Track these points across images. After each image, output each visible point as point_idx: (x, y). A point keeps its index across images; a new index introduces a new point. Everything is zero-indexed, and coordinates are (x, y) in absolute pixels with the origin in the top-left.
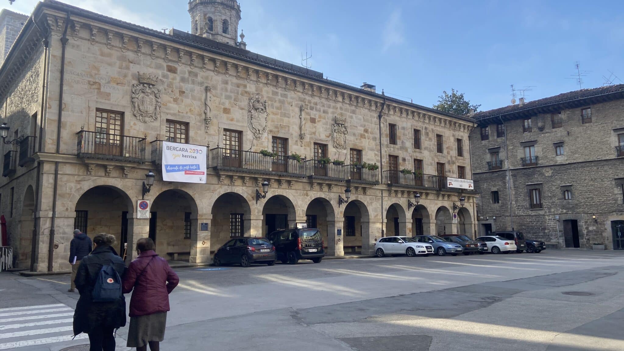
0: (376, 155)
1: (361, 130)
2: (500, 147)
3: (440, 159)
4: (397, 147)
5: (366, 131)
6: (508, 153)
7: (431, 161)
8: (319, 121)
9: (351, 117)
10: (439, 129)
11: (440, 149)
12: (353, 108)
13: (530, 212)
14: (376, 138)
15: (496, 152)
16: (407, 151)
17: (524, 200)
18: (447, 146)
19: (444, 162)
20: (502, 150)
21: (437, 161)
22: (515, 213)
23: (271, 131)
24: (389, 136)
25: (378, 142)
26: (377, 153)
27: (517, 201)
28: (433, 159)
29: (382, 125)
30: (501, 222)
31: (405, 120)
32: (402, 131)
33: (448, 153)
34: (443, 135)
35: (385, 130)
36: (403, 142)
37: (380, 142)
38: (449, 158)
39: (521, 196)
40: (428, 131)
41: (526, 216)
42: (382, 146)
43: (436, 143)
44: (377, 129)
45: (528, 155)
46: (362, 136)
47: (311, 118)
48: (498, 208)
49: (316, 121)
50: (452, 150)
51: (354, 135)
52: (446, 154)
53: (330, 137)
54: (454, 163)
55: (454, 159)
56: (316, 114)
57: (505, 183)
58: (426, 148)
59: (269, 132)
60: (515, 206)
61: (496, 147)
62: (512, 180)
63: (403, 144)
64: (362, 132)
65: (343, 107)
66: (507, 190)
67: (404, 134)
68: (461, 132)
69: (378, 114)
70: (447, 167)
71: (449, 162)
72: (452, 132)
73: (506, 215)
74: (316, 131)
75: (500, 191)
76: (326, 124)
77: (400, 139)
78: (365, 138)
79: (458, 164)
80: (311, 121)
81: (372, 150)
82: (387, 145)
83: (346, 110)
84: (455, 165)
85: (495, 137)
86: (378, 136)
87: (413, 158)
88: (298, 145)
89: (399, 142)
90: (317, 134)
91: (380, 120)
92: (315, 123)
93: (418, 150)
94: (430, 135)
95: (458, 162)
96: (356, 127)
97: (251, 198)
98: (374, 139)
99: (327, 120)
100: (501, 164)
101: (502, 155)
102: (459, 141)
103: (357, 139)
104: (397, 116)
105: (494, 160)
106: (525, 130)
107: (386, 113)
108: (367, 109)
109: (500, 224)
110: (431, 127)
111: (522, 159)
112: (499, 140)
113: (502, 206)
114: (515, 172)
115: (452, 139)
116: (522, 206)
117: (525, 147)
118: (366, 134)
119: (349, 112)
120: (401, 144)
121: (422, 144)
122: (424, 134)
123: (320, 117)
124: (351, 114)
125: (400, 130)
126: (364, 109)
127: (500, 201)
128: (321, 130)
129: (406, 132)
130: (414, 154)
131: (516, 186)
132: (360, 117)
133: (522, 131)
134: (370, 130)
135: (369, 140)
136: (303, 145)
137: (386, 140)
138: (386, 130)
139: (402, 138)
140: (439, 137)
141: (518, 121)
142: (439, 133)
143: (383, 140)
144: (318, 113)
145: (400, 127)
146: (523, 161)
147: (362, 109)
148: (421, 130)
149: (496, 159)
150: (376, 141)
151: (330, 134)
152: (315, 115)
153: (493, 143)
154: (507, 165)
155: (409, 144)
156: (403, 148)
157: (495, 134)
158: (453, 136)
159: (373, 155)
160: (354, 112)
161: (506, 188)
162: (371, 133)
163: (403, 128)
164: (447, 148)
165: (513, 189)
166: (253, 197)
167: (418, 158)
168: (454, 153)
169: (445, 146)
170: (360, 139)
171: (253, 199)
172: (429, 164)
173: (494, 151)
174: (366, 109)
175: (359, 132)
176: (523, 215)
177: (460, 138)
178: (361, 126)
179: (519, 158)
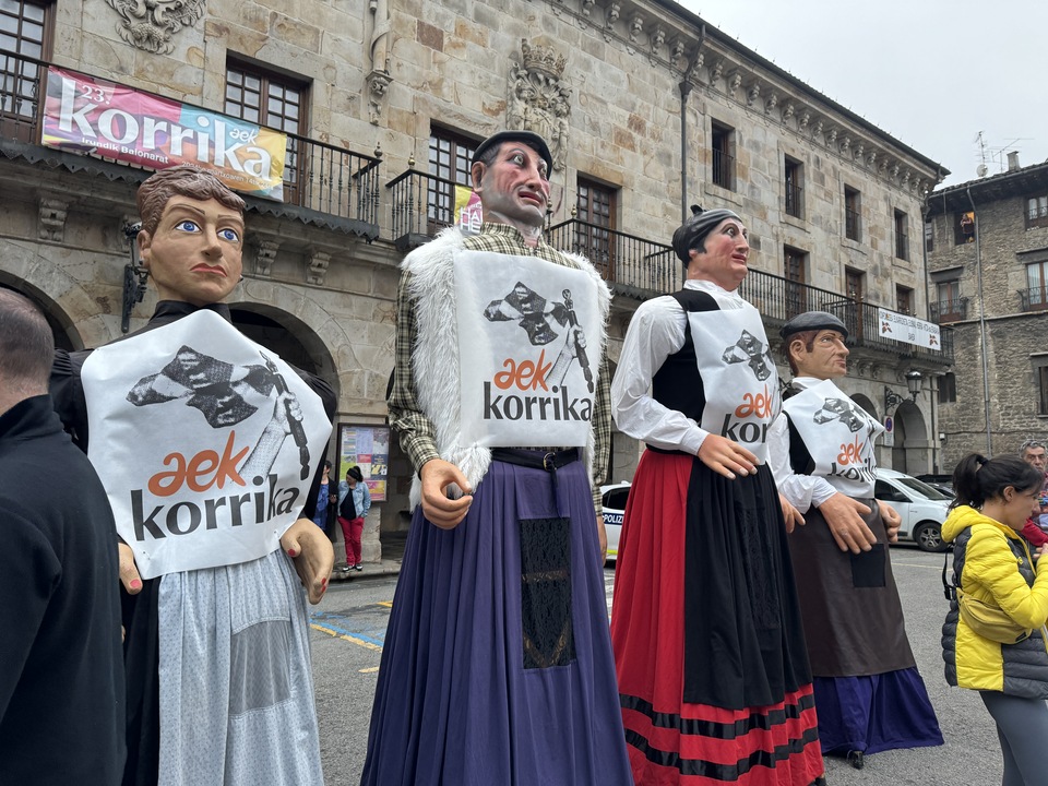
0: (667, 211)
1: (618, 117)
2: (962, 268)
3: (853, 259)
4: (735, 197)
5: (637, 124)
6: (984, 281)
7: (829, 257)
8: (455, 46)
9: (587, 66)
10: (851, 173)
11: (853, 231)
12: (594, 35)
13: (1039, 423)
14: (669, 156)
15: (949, 282)
16: (764, 216)
17: (1024, 394)
18: (872, 223)
19: (863, 269)
20: (966, 273)
21: (845, 261)
22: (998, 426)
23: (221, 30)
24: (710, 157)
25: (676, 169)
26: (670, 204)
27: (1002, 397)
28: (836, 257)
29: (690, 118)
30: (959, 446)
31: (761, 120)
32: (752, 153)
33: (874, 245)
34: (862, 190)
35: (700, 139)
36: (752, 187)
37: (683, 173)
38: (876, 258)
39: (1015, 383)
40: (822, 170)
41: (1026, 431)
42: (688, 186)
43: (844, 210)
44: (675, 127)
45: (1036, 284)
46: (622, 139)
47: (421, 24)
48: (952, 413)
49: (446, 41)
50: (882, 238)
51: (595, 127)
52: (869, 245)
53: (502, 116)
54: (887, 275)
55: (887, 264)
56: (445, 17)
57: (972, 353)
58: (817, 220)
59: (210, 30)
60: (998, 407)
61: (952, 267)
62: (991, 347)
63: (753, 194)
64: (624, 126)
65: (556, 22)
66: (979, 369)
67: (756, 165)
68: (905, 192)
69: (679, 79)
70: (871, 283)
71: (875, 268)
72: (883, 187)
73: (974, 430)
74: (442, 80)
75: (960, 373)
76: (487, 62)
77: (744, 176)
78: (632, 147)
79: (896, 280)
80: (421, 34)
81: (655, 192)
82: (705, 185)
83: (567, 35)
84: (889, 281)
85: (951, 245)
86: (676, 151)
87: (781, 242)
88: (356, 115)
89: (740, 183)
90: (445, 90)
91: (684, 100)
92: (439, 47)
93: (795, 220)
94: (830, 183)
95: (896, 273)
96: (604, 103)
97: (91, 305)
98: (665, 158)
99: (490, 50)
100: (964, 307)
101: (967, 286)
102: (900, 216)
103: (603, 146)
104: (739, 104)
105: (945, 298)
106: (1029, 223)
107: (703, 84)
108: (644, 53)
109: (955, 452)
110: (830, 162)
111: (1020, 293)
112: (961, 250)
113: (962, 409)
114: (1002, 326)
115: (883, 208)
116: (1018, 408)
117: (1027, 265)
118: (637, 136)
119: (576, 45)
120: (746, 191)
121: (807, 206)
122: (812, 176)
123: (461, 30)
124: (586, 55)
125: (745, 148)
126: (632, 51)
127: (958, 397)
128: (465, 79)
129: (762, 158)
130: (786, 231)
131: (1002, 359)
132: (615, 71)
133: (1022, 225)
134: (649, 124)
135: (647, 158)
136: (383, 121)
137: (701, 170)
138: (702, 140)
139: (751, 174)
140: (851, 194)
141: (1013, 203)
142: (850, 183)
143: (692, 169)
144: (452, 14)
145: (745, 140)
146: (1024, 299)
147: (624, 48)
148: (805, 162)
149: (950, 296)
150: (669, 164)
151: (503, 106)
152: (441, 18)
153: (944, 258)
154: (978, 311)
155: (772, 195)
156: (754, 207)
157: (951, 237)
158: (887, 199)
159: (659, 212)
160: (595, 50)
161: (975, 366)
162: (653, 136)
163: (755, 145)
164: (871, 230)
165: (994, 367)
166: (102, 301)
167: (797, 245)
168: (888, 246)
169: (865, 224)
170: (615, 149)
171: (107, 310)
172: (826, 267)
173: (946, 277)
174: (638, 50)
175: (613, 121)
176: (1018, 431)
177: (902, 208)
178: (620, 103)
179: (1012, 291)
